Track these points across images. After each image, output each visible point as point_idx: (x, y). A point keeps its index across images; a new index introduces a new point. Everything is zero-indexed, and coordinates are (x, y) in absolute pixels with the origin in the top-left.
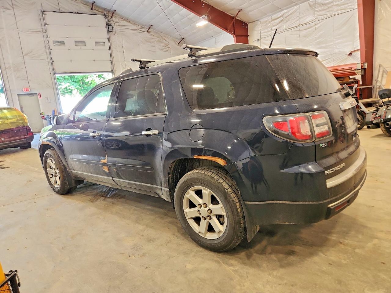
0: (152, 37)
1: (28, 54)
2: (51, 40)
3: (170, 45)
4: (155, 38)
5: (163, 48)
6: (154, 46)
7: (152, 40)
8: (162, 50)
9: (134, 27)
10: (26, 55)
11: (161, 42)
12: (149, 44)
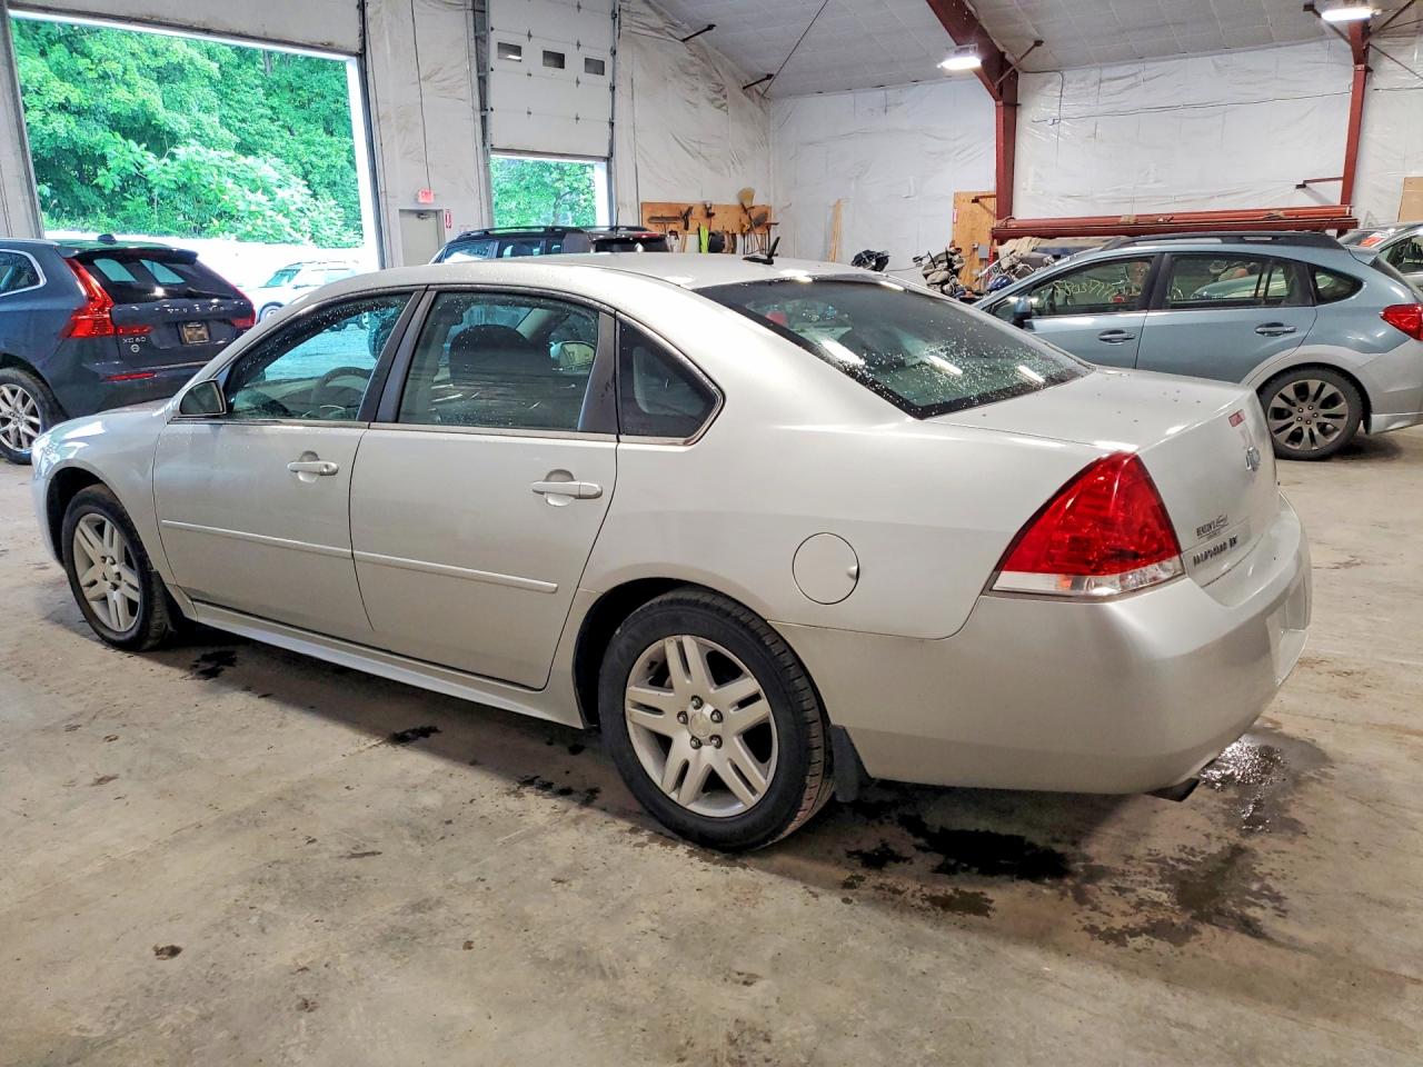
0: (693, 58)
1: (429, 77)
2: (494, 38)
3: (727, 89)
4: (698, 61)
5: (715, 96)
6: (697, 89)
7: (693, 70)
8: (712, 101)
9: (657, 22)
10: (427, 78)
11: (709, 77)
12: (687, 79)
